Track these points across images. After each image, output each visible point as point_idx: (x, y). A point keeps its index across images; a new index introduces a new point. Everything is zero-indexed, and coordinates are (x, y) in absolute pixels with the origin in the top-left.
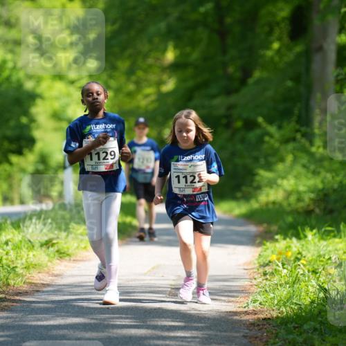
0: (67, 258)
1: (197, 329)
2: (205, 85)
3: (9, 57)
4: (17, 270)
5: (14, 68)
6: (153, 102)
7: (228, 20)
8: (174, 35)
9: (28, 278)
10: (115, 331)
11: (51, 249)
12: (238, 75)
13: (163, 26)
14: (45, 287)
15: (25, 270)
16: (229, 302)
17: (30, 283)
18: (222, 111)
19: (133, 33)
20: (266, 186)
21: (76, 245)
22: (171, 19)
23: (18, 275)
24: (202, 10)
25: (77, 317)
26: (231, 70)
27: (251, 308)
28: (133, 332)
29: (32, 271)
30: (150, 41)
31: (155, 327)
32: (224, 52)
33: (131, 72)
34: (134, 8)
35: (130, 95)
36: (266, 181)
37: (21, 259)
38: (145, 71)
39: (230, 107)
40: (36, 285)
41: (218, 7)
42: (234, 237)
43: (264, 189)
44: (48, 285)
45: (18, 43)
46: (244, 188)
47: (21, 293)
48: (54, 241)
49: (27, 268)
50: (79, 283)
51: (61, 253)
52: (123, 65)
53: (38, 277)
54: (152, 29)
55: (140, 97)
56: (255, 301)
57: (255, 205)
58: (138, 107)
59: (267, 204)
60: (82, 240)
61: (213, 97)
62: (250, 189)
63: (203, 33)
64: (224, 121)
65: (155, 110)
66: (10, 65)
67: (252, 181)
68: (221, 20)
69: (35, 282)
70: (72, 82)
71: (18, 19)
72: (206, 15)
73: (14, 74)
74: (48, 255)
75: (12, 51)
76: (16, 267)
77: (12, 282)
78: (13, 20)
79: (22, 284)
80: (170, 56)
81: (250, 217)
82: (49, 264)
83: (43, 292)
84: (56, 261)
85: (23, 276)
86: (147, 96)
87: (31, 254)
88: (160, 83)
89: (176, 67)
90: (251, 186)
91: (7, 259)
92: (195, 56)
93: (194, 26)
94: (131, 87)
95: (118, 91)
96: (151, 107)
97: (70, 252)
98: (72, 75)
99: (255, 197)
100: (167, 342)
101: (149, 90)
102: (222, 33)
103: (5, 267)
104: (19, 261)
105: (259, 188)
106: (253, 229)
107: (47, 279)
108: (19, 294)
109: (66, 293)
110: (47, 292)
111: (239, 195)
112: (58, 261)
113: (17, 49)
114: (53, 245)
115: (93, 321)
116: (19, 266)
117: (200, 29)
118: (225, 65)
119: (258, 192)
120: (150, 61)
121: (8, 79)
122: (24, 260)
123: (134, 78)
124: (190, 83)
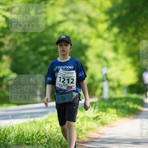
0: (106, 125)
4: (82, 131)
9: (88, 135)
11: (98, 121)
14: (96, 139)
15: (86, 131)
17: (89, 137)
21: (110, 119)
23: (83, 133)
29: (89, 131)
33: (135, 33)
35: (135, 45)
37: (84, 126)
38: (143, 32)
40: (92, 138)
44: (98, 139)
45: (80, 21)
47: (84, 142)
48: (100, 117)
49: (87, 130)
50: (113, 137)
51: (103, 123)
52: (131, 30)
53: (93, 135)
60: (113, 117)
66: (76, 32)
69: (91, 137)
74: (97, 124)
75: (77, 25)
76: (82, 130)
77: (80, 137)
79: (85, 138)
82: (98, 128)
83: (96, 142)
84: (101, 127)
85: (85, 134)
87: (89, 123)
91: (77, 126)
94: (135, 40)
95: (128, 43)
97: (107, 122)
103: (77, 129)
104: (83, 127)
107: (97, 136)
108: (84, 143)
109: (106, 143)
110: (97, 142)
112: (102, 127)
114: (99, 119)
116: (83, 129)
122: (85, 126)
123: (136, 36)
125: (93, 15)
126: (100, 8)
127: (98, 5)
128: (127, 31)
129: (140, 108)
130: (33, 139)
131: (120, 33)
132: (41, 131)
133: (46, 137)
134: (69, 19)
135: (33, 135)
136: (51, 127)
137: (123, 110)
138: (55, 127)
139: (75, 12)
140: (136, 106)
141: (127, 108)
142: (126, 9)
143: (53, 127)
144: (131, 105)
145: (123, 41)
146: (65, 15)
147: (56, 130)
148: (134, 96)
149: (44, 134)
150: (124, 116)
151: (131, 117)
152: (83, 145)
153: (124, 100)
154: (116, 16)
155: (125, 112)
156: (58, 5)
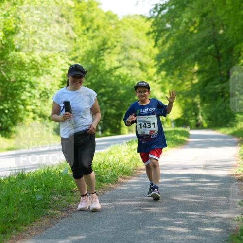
1: (216, 182)
2: (211, 79)
3: (129, 72)
5: (132, 77)
6: (189, 87)
7: (221, 52)
8: (197, 59)
10: (183, 184)
12: (225, 74)
13: (193, 56)
16: (228, 171)
18: (219, 90)
19: (180, 60)
20: (240, 121)
22: (197, 53)
24: (209, 48)
25: (166, 178)
26: (222, 72)
27: (238, 173)
28: (190, 184)
30: (188, 62)
31: (199, 182)
32: (220, 66)
34: (181, 49)
35: (180, 85)
36: (240, 119)
38: (186, 75)
39: (223, 89)
41: (216, 46)
42: (228, 143)
43: (239, 122)
45: (132, 66)
46: (231, 122)
52: (177, 73)
54: (189, 58)
55: (184, 86)
56: (239, 170)
57: (235, 129)
58: (184, 90)
59: (241, 129)
61: (216, 84)
62: (233, 123)
63: (210, 58)
64: (221, 94)
65: (190, 91)
66: (130, 75)
67: (234, 119)
68: (218, 52)
70: (155, 81)
71: (132, 56)
72: (211, 50)
73: (132, 79)
75: (130, 70)
77: (138, 165)
78: (130, 57)
80: (196, 68)
81: (234, 134)
86: (187, 85)
88: (192, 79)
89: (199, 72)
90: (234, 121)
92: (207, 67)
93: (206, 55)
95: (174, 83)
96: (189, 90)
98: (155, 78)
99: (236, 126)
100: (204, 188)
101: (187, 83)
102: (218, 57)
105: (237, 122)
106: (235, 139)
111: (228, 125)
113: (132, 69)
115: (173, 180)
117: (209, 56)
118: (220, 71)
119: (237, 124)
120: (188, 70)
121: (129, 81)
123: (181, 78)
124: (205, 79)
125: (144, 61)
126: (150, 55)
127: (148, 52)
128: (172, 74)
129: (186, 139)
130: (100, 167)
131: (167, 75)
132: (106, 161)
133: (110, 166)
134: (123, 65)
135: (100, 164)
136: (114, 157)
137: (172, 141)
138: (117, 158)
139: (128, 59)
140: (183, 138)
141: (175, 139)
142: (172, 56)
143: (116, 158)
144: (178, 137)
145: (170, 82)
146: (120, 61)
147: (118, 160)
148: (180, 129)
149: (108, 164)
150: (174, 146)
151: (179, 147)
152: (141, 171)
153: (173, 133)
154: (163, 61)
155: (174, 143)
156: (114, 54)
